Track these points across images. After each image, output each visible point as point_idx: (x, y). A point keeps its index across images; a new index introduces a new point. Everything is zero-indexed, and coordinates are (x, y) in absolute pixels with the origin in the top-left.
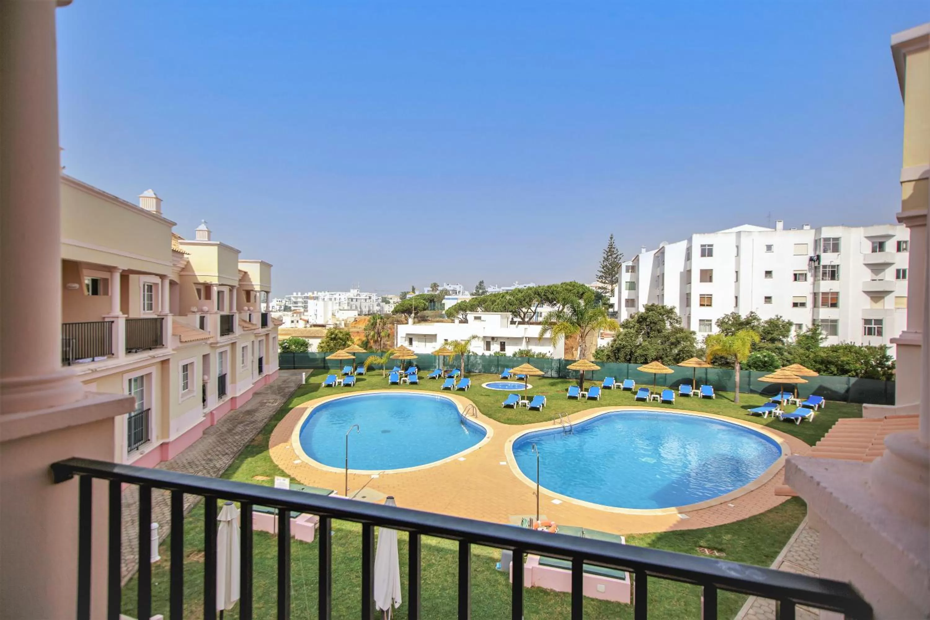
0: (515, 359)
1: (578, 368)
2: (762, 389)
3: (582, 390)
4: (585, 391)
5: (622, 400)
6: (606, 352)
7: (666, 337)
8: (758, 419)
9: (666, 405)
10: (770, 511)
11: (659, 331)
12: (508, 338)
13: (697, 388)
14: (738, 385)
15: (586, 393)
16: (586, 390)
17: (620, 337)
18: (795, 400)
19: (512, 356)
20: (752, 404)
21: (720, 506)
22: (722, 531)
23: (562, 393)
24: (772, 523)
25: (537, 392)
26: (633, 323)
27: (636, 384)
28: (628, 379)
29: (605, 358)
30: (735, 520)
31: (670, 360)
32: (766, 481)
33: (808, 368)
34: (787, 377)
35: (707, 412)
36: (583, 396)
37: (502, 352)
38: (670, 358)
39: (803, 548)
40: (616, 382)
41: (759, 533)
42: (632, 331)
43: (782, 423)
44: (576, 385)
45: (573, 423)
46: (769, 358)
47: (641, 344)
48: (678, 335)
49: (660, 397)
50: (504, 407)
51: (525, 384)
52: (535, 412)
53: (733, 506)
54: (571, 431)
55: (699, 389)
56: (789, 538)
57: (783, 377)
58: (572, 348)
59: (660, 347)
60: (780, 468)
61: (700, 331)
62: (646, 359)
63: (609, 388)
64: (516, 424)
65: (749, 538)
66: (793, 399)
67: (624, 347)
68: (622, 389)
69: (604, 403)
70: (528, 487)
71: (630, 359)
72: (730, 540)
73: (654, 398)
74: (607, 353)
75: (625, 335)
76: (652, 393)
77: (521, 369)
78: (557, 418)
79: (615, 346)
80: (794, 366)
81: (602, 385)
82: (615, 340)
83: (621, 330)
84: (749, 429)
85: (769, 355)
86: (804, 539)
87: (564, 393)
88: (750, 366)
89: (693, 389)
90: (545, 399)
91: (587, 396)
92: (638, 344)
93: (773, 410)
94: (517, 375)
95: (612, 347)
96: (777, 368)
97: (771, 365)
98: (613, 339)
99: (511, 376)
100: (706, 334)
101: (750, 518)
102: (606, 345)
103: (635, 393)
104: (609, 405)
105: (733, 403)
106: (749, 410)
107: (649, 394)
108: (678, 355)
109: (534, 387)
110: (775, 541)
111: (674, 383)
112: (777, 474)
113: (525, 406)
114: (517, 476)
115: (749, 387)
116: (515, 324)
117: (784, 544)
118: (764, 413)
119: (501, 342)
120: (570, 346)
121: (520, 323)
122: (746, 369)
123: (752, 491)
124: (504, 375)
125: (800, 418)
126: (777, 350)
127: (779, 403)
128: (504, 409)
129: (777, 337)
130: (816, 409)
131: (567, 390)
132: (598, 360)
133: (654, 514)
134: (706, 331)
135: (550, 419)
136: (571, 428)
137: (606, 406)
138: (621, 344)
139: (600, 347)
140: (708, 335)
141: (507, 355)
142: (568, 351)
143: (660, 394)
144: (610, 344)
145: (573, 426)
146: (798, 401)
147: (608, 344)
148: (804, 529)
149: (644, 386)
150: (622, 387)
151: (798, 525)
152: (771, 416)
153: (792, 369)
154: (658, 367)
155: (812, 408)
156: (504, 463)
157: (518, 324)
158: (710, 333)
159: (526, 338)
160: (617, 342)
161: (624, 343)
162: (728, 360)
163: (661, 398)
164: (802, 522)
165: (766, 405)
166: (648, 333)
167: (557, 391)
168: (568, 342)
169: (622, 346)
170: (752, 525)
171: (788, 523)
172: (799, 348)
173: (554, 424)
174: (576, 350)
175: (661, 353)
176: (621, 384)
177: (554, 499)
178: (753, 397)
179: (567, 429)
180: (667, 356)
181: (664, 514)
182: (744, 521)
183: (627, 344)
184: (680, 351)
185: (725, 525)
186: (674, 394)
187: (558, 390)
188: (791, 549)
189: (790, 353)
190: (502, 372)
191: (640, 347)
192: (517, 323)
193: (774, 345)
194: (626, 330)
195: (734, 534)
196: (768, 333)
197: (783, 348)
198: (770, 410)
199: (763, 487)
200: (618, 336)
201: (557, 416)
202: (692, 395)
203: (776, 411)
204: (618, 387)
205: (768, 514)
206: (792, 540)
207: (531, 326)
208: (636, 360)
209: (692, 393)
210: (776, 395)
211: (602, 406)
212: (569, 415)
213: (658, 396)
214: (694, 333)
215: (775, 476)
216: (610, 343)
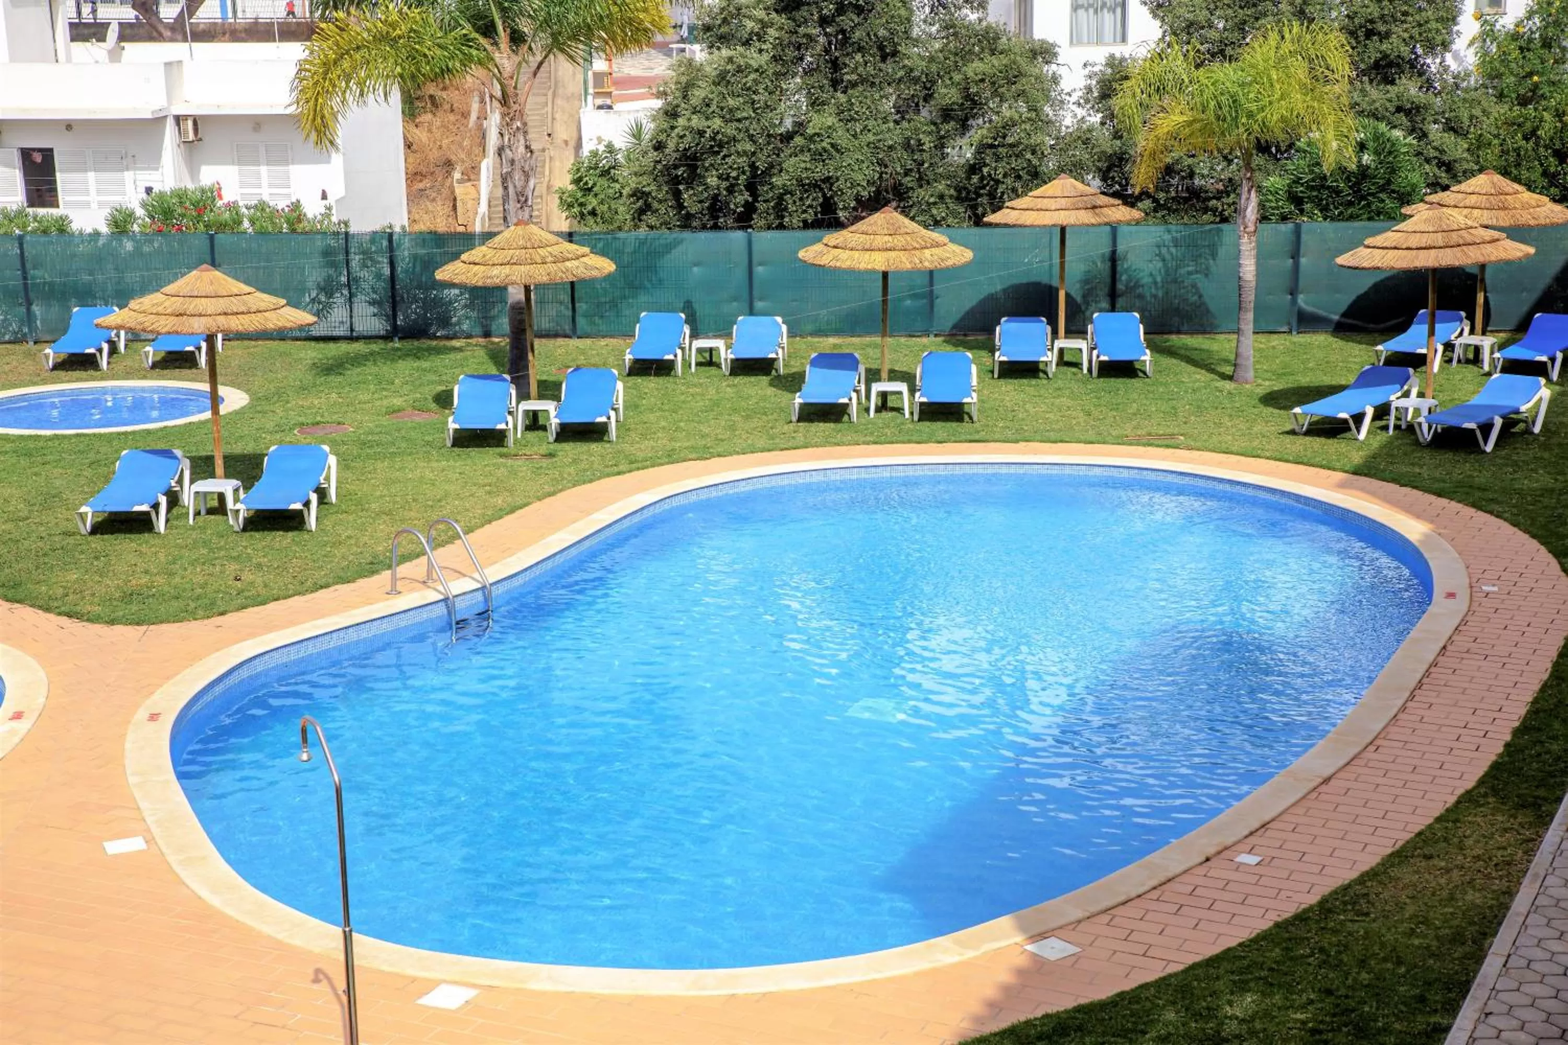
0: (129, 246)
1: (496, 275)
2: (1343, 307)
3: (523, 395)
4: (541, 397)
5: (732, 428)
6: (628, 179)
7: (916, 80)
8: (1332, 446)
9: (939, 428)
10: (1400, 856)
11: (887, 51)
12: (69, 126)
13: (1076, 329)
14: (1250, 297)
15: (549, 406)
16: (549, 390)
17: (698, 95)
18: (1475, 340)
19: (104, 229)
20: (1305, 380)
21: (1201, 870)
22: (1220, 985)
23: (420, 419)
24: (1410, 910)
25: (279, 429)
26: (760, 14)
27: (792, 334)
28: (752, 312)
29: (624, 210)
30: (1265, 925)
31: (941, 197)
32: (1379, 726)
33: (1530, 186)
34: (1455, 238)
35: (1121, 441)
36: (534, 422)
37: (41, 211)
38: (941, 187)
39: (1538, 990)
40: (694, 335)
41: (1362, 963)
42: (756, 58)
43: (1426, 454)
44: (494, 371)
45: (494, 573)
46: (1377, 153)
47: (800, 126)
48: (975, 68)
49: (912, 390)
50: (97, 529)
51: (206, 387)
52: (281, 539)
53: (1252, 860)
54: (484, 615)
55: (1081, 333)
56: (1478, 957)
57: (1439, 239)
58: (449, 165)
59: (894, 136)
60: (1431, 658)
61: (1075, 40)
62: (828, 206)
63: (662, 368)
64: (176, 619)
65: (1329, 992)
66: (1467, 339)
67: (719, 145)
68: (725, 369)
69: (642, 448)
70: (283, 951)
71: (750, 208)
72: (1252, 1019)
73: (884, 395)
74: (633, 183)
75: (722, 78)
76: (873, 376)
77: (175, 304)
78: (406, 558)
79: (671, 145)
80: (1481, 182)
81: (628, 357)
82: (671, 113)
83: (698, 52)
84: (1298, 498)
85: (1377, 137)
86: (1538, 954)
87: (434, 416)
88: (1296, 200)
89: (1055, 333)
90: (332, 460)
91: (554, 422)
92: (788, 124)
93: (1394, 396)
94: (154, 337)
95: (659, 146)
96: (1405, 198)
97: (1382, 189)
98: (658, 104)
99: (113, 350)
100: (1099, 55)
101: (1323, 902)
102: (621, 142)
103: (794, 382)
104: (672, 457)
105: (1228, 385)
106: (1297, 410)
107: (855, 378)
108: (973, 169)
109: (259, 402)
110: (1429, 984)
111: (970, 314)
112: (1420, 683)
113: (220, 508)
114: (215, 901)
115: (1294, 301)
116: (102, 39)
117: (1464, 988)
118: (1358, 418)
119: (26, 154)
120: (434, 155)
121: (129, 33)
122: (1284, 218)
123: (1327, 781)
124: (69, 345)
125: (1498, 422)
126: (1402, 118)
127: (1418, 361)
128: (98, 542)
129: (1405, 50)
130: (1555, 376)
131: (444, 400)
132: (592, 226)
133: (925, 966)
134: (1099, 41)
135: (372, 568)
136: (487, 599)
137: (653, 462)
138: (701, 133)
139: (595, 154)
140: (1111, 61)
141: (75, 227)
142: (426, 183)
143: (908, 378)
144: (646, 137)
145: (497, 591)
146: (1487, 342)
147: (637, 134)
148: (1534, 907)
149: (829, 343)
150: (725, 355)
151: (1510, 894)
152: (1386, 428)
153: (1473, 199)
154: (899, 241)
155: (1538, 369)
156: (135, 844)
157: (122, 38)
158: (1119, 51)
159: (178, 119)
160: (681, 121)
161: (717, 123)
162: (1197, 182)
163: (919, 398)
164: (1526, 881)
165: (1367, 379)
166: (835, 65)
167: (394, 411)
168: (420, 135)
169: (705, 142)
170: (1335, 932)
171: (1472, 897)
172: (1490, 103)
173: (394, 591)
174: (471, 174)
175: (899, 162)
176: (719, 344)
177: (431, 985)
178: (1306, 347)
179: (463, 608)
180: (922, 181)
181: (970, 954)
182: (1301, 918)
183: (730, 130)
184: (982, 148)
185: (1227, 955)
186: (974, 368)
187: (397, 402)
188: (1492, 1006)
189: (1452, 127)
190: (61, 328)
191: (798, 140)
192: (113, 33)
193: (1393, 90)
194: (725, 52)
195: (1267, 988)
196: (1369, 34)
197: (1426, 107)
198: (1380, 400)
199: (1370, 754)
200: (686, 90)
201: (405, 545)
202: (1053, 368)
203: (1403, 403)
204: (709, 360)
205: (1394, 872)
206: (1491, 966)
207: (202, 48)
208: (780, 209)
209: (1051, 357)
210: (1402, 328)
211: (636, 464)
212: (469, 531)
213: (903, 387)
214: (1045, 52)
215: (1412, 697)
216: (649, 128)
